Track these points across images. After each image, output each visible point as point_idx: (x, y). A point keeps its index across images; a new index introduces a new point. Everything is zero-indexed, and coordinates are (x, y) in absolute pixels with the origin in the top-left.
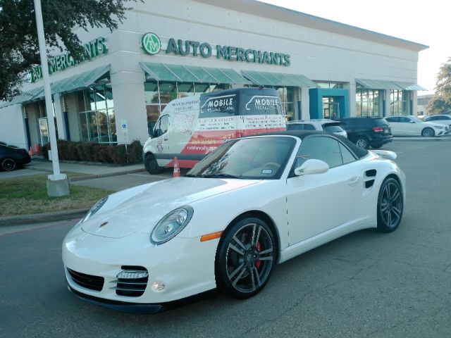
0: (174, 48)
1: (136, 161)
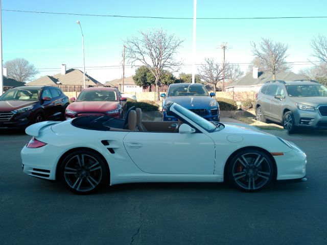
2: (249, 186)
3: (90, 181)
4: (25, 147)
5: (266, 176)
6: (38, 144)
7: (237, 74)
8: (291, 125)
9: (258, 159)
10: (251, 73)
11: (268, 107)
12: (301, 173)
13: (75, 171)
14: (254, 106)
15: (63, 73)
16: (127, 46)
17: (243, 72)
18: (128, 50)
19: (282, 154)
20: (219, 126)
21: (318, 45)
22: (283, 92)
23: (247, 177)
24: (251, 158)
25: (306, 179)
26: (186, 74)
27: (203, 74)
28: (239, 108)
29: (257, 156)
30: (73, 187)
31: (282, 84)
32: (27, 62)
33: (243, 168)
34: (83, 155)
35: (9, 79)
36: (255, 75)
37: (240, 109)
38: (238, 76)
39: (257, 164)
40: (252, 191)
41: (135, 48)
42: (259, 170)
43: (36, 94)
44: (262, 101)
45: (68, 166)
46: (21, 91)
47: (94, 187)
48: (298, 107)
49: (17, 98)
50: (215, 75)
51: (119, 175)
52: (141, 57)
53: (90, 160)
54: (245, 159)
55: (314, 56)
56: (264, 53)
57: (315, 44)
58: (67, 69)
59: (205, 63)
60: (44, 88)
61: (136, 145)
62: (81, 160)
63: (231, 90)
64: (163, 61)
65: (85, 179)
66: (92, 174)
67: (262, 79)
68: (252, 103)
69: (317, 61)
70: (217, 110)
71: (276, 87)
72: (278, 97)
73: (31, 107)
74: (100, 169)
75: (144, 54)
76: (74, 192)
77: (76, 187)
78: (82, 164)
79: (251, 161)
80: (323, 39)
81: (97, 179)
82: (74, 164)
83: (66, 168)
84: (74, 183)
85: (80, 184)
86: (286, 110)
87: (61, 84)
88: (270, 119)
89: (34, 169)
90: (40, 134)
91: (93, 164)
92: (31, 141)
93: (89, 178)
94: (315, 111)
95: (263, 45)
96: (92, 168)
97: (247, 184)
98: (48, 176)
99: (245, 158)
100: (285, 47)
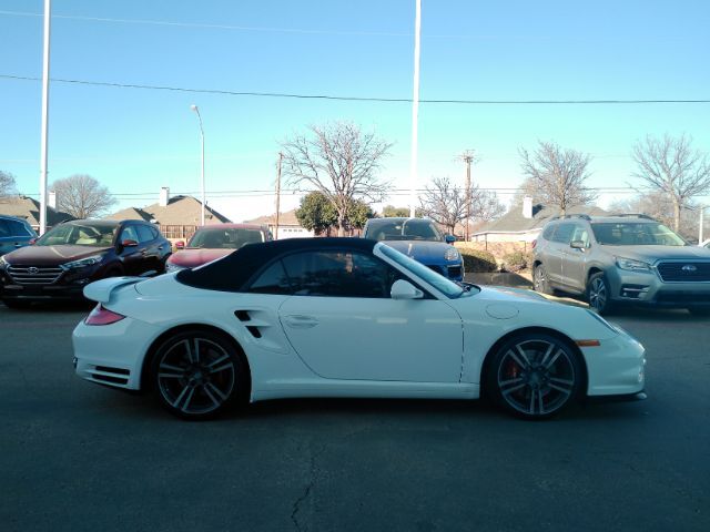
2: (532, 408)
3: (209, 393)
4: (81, 323)
5: (567, 386)
6: (109, 317)
7: (492, 210)
8: (605, 299)
9: (548, 353)
10: (520, 208)
11: (557, 265)
12: (634, 382)
13: (180, 373)
14: (530, 264)
15: (163, 203)
16: (285, 153)
17: (504, 207)
18: (288, 161)
19: (597, 344)
20: (469, 289)
21: (646, 156)
22: (586, 236)
23: (527, 389)
24: (533, 351)
25: (644, 395)
26: (396, 208)
27: (428, 206)
28: (499, 269)
29: (547, 346)
30: (175, 405)
31: (583, 222)
32: (96, 182)
33: (520, 369)
34: (196, 340)
35: (60, 213)
36: (527, 212)
37: (503, 271)
38: (495, 213)
39: (547, 362)
40: (537, 418)
41: (300, 157)
42: (552, 375)
43: (109, 236)
44: (545, 253)
45: (166, 362)
46: (80, 228)
47: (217, 404)
48: (617, 264)
49: (72, 242)
50: (451, 211)
51: (269, 382)
52: (312, 174)
53: (211, 351)
54: (522, 353)
55: (638, 176)
56: (543, 169)
57: (640, 155)
58: (171, 196)
59: (432, 186)
60: (126, 224)
61: (303, 322)
62: (193, 351)
63: (481, 238)
64: (353, 181)
65: (199, 389)
66: (215, 378)
67: (541, 219)
68: (525, 258)
69: (646, 187)
70: (459, 268)
71: (572, 227)
72: (576, 244)
73: (98, 258)
74: (230, 368)
75: (317, 169)
76: (177, 415)
77: (181, 404)
78: (194, 358)
79: (535, 358)
80: (655, 145)
81: (224, 389)
82: (178, 357)
83: (163, 365)
84: (178, 396)
85: (189, 398)
86: (593, 270)
87: (157, 223)
88: (562, 288)
89: (99, 368)
90: (112, 298)
91: (216, 359)
92: (94, 312)
93: (209, 388)
94: (650, 271)
95: (542, 156)
96: (216, 367)
97: (526, 404)
98: (125, 381)
99: (524, 349)
100: (583, 159)
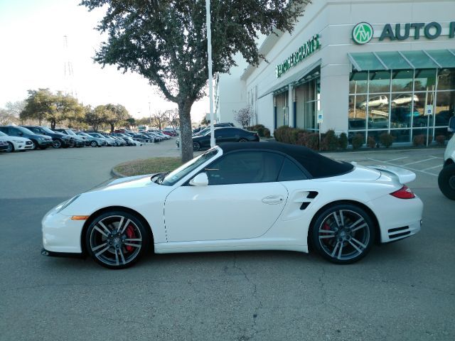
0: (389, 34)
1: (327, 149)
